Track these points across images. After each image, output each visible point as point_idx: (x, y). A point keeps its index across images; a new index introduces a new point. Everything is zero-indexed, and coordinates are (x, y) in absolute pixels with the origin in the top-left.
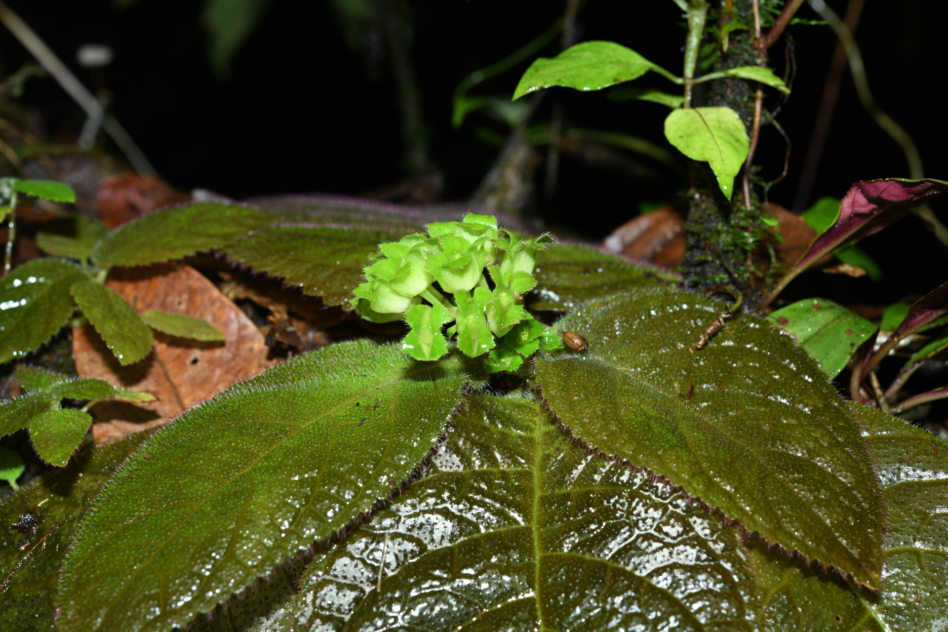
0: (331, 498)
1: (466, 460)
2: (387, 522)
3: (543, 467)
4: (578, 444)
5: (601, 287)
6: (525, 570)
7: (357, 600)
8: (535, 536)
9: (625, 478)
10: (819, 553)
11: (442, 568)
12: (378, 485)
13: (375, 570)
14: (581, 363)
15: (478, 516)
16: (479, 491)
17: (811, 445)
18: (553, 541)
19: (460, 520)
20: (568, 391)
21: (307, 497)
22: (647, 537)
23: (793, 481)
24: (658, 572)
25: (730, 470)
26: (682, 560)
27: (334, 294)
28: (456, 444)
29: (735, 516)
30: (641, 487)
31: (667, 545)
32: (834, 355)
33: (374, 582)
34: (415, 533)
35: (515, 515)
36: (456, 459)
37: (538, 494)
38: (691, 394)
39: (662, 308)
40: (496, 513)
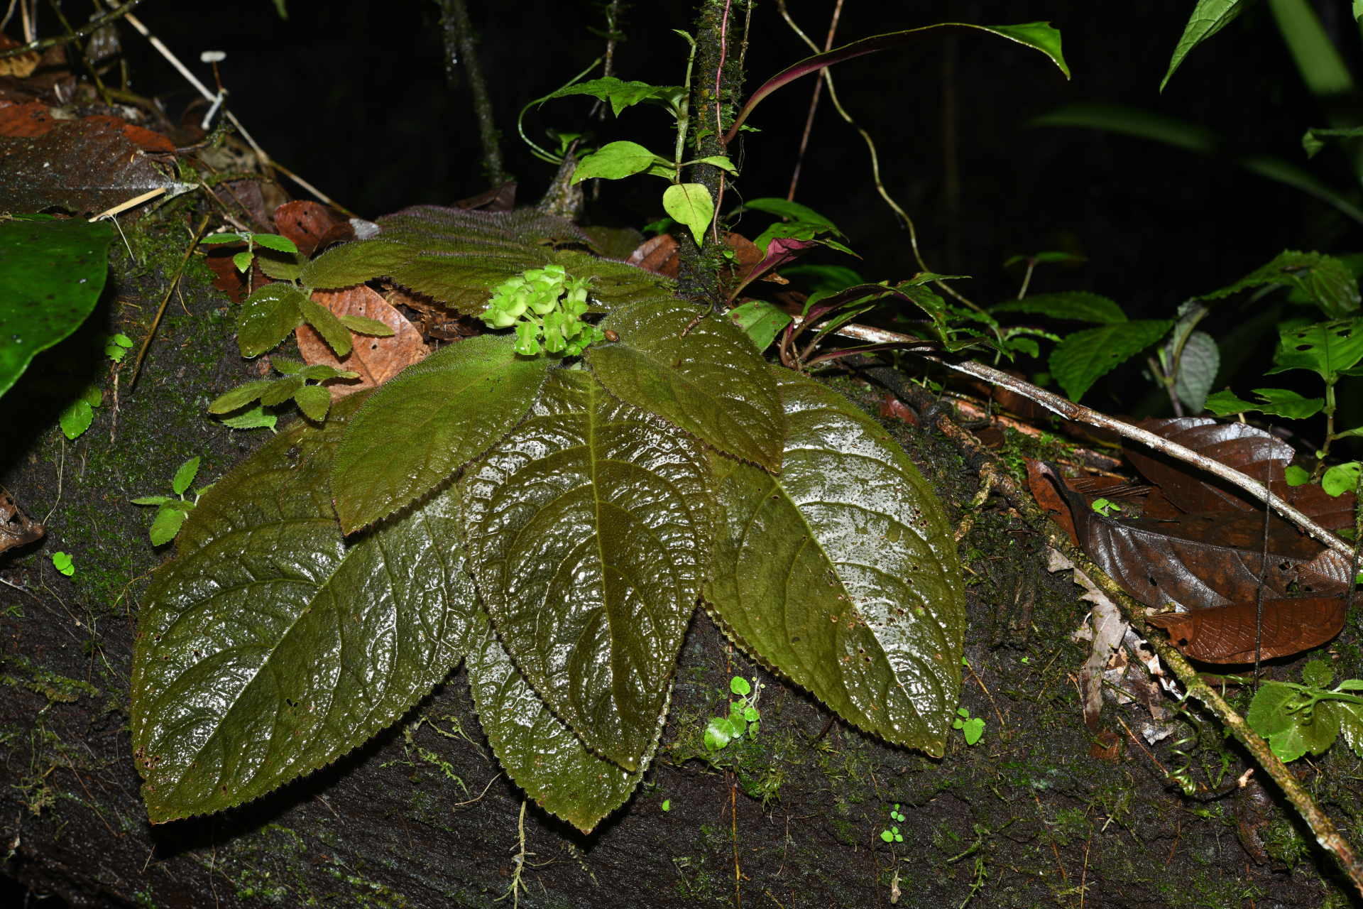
0: (479, 434)
1: (551, 409)
2: (509, 446)
3: (595, 411)
4: (615, 399)
5: (627, 295)
6: (586, 470)
7: (495, 489)
8: (592, 451)
9: (641, 417)
10: (746, 454)
11: (542, 470)
12: (504, 426)
13: (504, 472)
14: (616, 349)
15: (560, 440)
16: (560, 427)
17: (747, 393)
18: (602, 453)
19: (549, 443)
20: (608, 367)
21: (466, 434)
22: (654, 450)
23: (735, 415)
24: (659, 468)
25: (699, 411)
26: (672, 461)
27: (465, 307)
28: (545, 400)
29: (701, 436)
30: (649, 422)
31: (663, 454)
32: (765, 337)
33: (504, 479)
34: (525, 451)
35: (580, 439)
36: (545, 409)
37: (593, 427)
38: (679, 365)
39: (664, 310)
40: (569, 439)
